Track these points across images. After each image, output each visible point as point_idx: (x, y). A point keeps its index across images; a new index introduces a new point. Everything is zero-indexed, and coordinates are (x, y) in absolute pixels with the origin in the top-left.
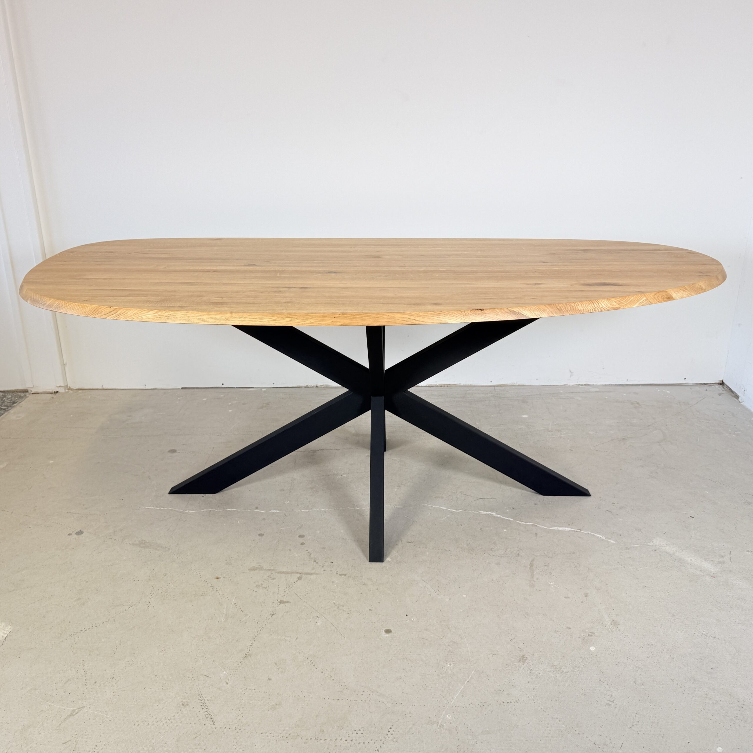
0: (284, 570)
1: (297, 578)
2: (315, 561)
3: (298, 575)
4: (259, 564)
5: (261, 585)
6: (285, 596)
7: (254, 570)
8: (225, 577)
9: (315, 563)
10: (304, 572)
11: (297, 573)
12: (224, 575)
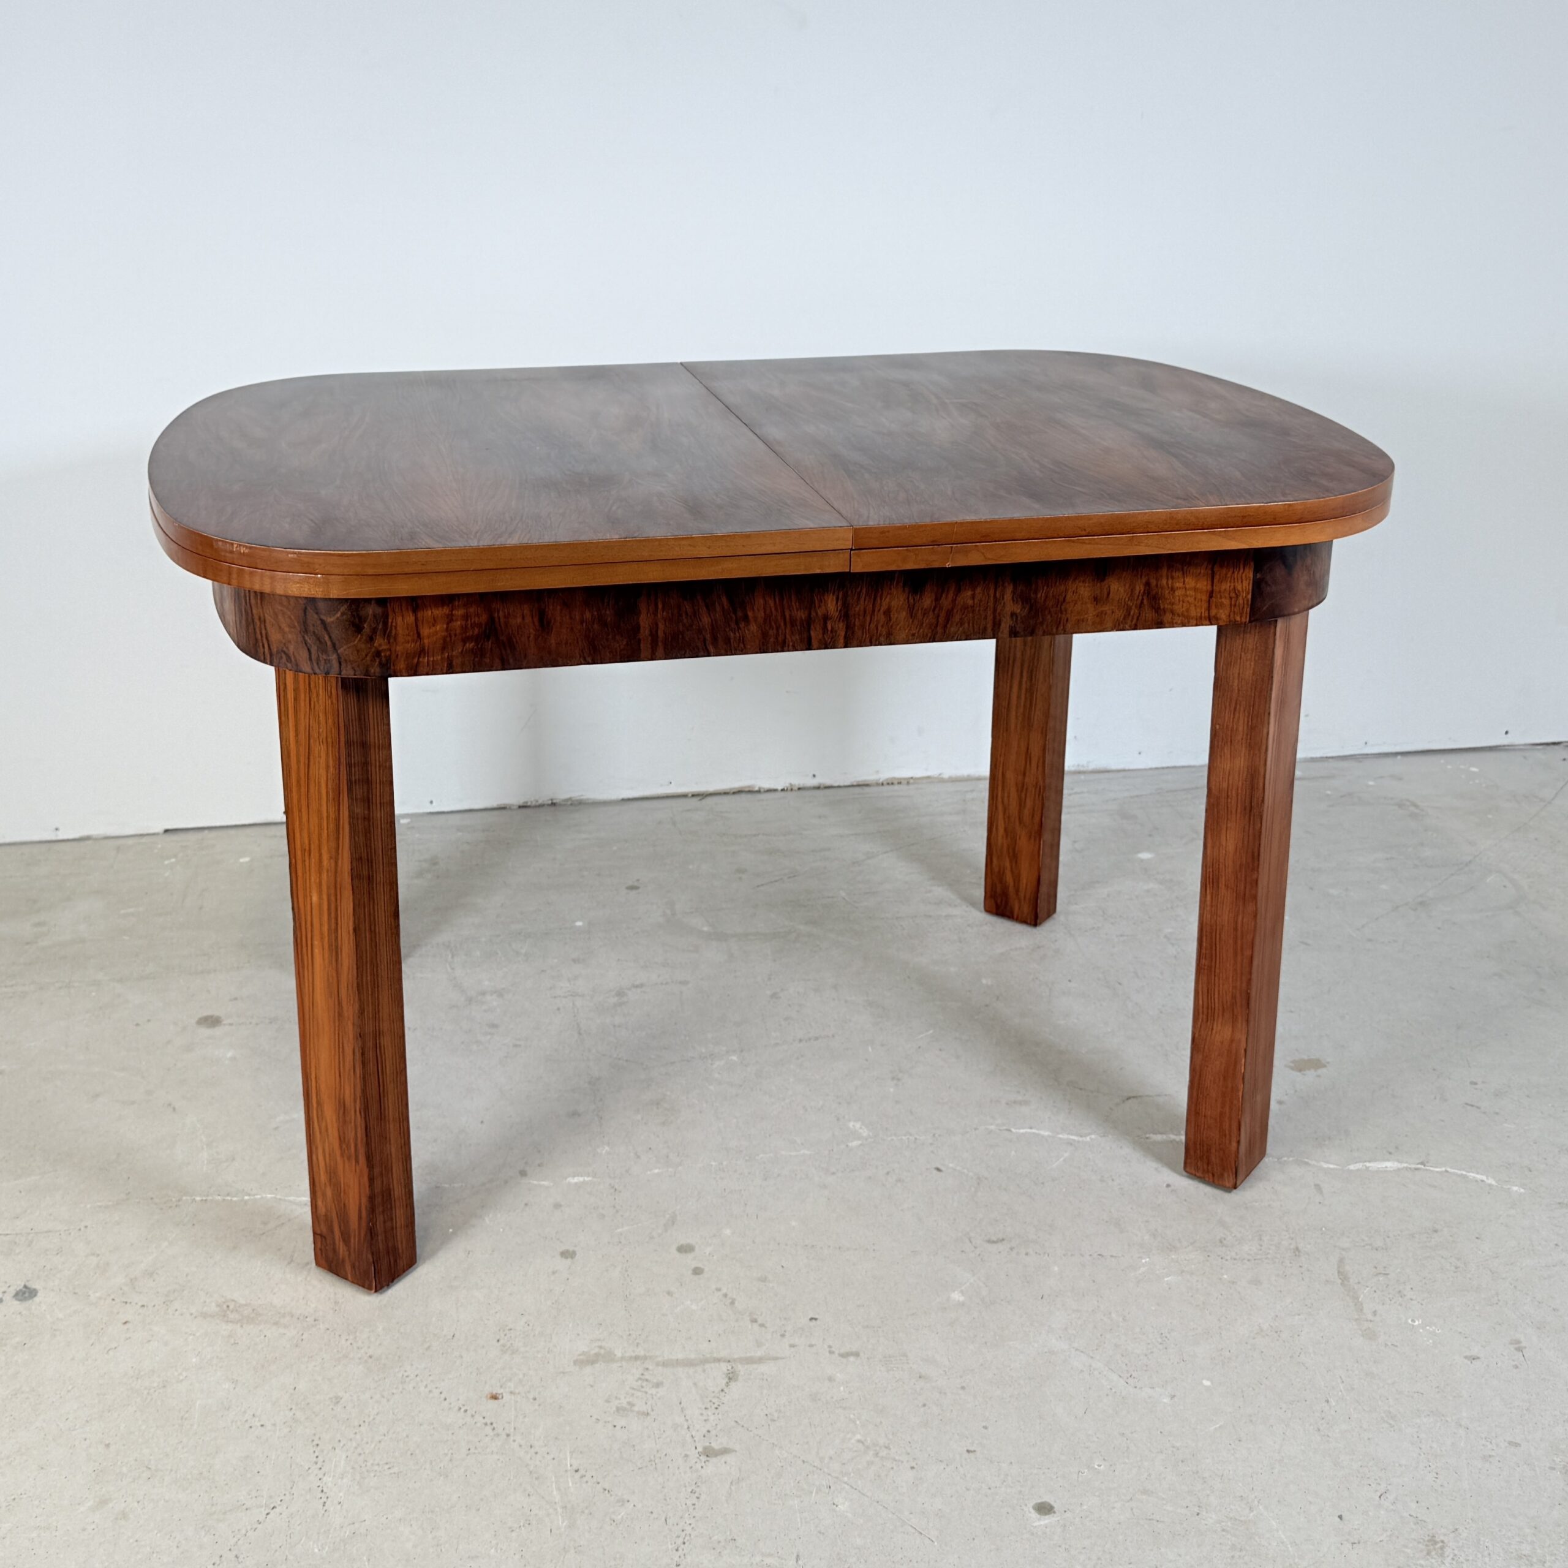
0: (680, 1356)
1: (724, 1376)
2: (754, 1321)
3: (724, 1367)
4: (599, 1343)
5: (628, 1407)
6: (713, 1433)
7: (592, 1363)
8: (517, 1391)
9: (755, 1325)
10: (736, 1356)
11: (719, 1360)
12: (511, 1385)
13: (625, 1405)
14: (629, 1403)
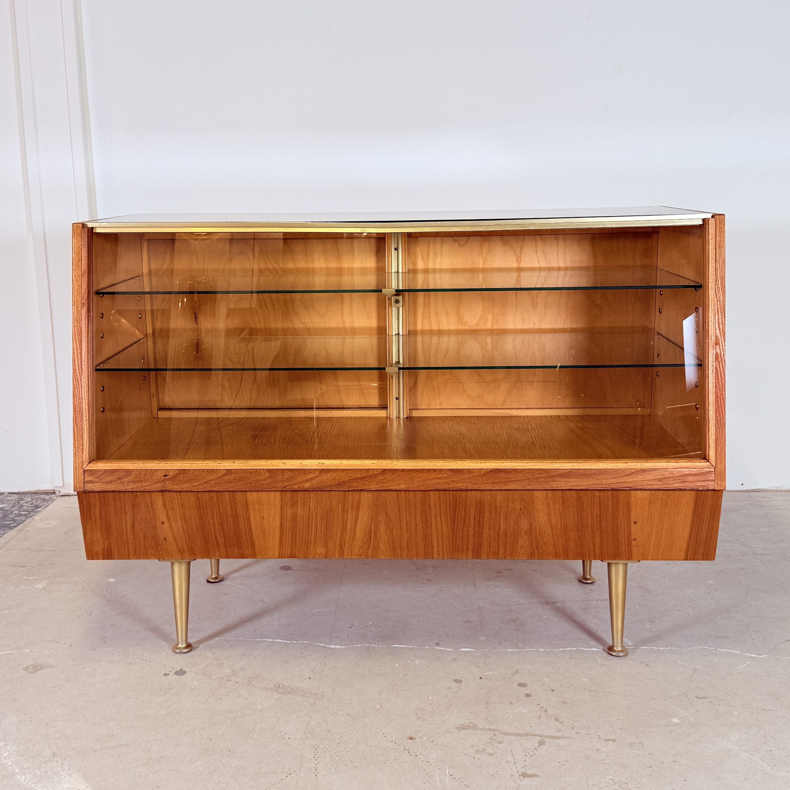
1: (537, 742)
2: (557, 719)
3: (538, 739)
4: (470, 721)
5: (482, 750)
6: (529, 767)
7: (465, 729)
8: (423, 737)
9: (558, 722)
10: (546, 735)
11: (535, 735)
12: (420, 735)
13: (481, 749)
14: (483, 749)
